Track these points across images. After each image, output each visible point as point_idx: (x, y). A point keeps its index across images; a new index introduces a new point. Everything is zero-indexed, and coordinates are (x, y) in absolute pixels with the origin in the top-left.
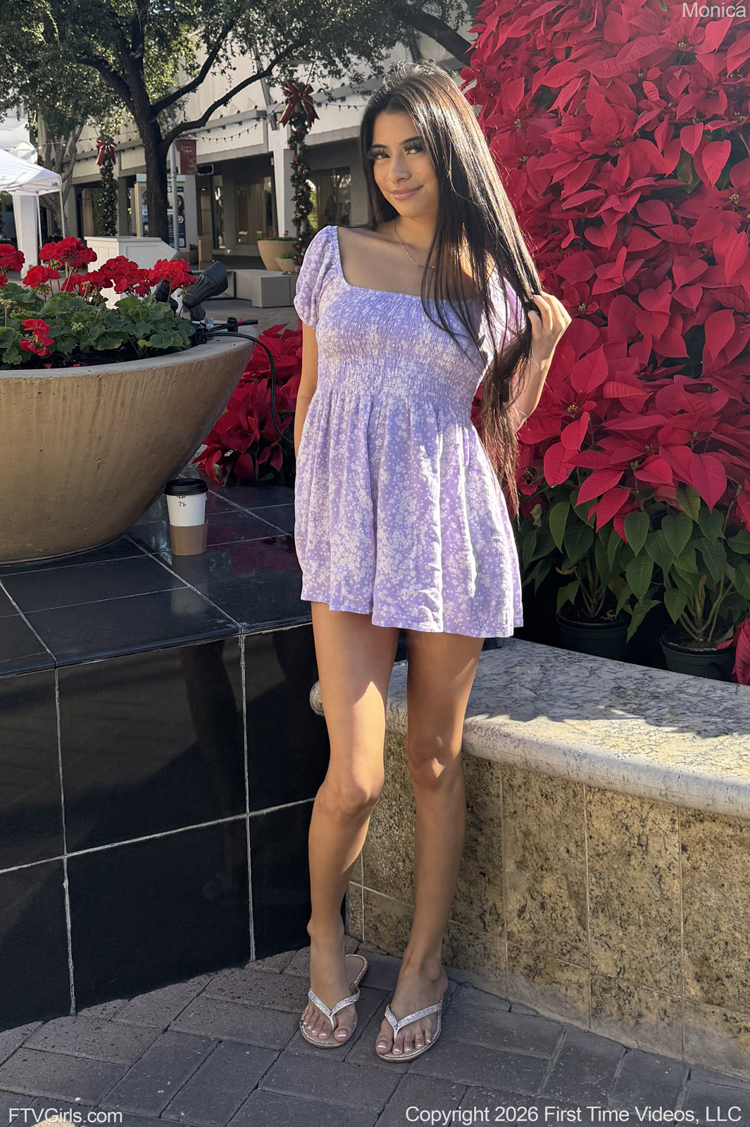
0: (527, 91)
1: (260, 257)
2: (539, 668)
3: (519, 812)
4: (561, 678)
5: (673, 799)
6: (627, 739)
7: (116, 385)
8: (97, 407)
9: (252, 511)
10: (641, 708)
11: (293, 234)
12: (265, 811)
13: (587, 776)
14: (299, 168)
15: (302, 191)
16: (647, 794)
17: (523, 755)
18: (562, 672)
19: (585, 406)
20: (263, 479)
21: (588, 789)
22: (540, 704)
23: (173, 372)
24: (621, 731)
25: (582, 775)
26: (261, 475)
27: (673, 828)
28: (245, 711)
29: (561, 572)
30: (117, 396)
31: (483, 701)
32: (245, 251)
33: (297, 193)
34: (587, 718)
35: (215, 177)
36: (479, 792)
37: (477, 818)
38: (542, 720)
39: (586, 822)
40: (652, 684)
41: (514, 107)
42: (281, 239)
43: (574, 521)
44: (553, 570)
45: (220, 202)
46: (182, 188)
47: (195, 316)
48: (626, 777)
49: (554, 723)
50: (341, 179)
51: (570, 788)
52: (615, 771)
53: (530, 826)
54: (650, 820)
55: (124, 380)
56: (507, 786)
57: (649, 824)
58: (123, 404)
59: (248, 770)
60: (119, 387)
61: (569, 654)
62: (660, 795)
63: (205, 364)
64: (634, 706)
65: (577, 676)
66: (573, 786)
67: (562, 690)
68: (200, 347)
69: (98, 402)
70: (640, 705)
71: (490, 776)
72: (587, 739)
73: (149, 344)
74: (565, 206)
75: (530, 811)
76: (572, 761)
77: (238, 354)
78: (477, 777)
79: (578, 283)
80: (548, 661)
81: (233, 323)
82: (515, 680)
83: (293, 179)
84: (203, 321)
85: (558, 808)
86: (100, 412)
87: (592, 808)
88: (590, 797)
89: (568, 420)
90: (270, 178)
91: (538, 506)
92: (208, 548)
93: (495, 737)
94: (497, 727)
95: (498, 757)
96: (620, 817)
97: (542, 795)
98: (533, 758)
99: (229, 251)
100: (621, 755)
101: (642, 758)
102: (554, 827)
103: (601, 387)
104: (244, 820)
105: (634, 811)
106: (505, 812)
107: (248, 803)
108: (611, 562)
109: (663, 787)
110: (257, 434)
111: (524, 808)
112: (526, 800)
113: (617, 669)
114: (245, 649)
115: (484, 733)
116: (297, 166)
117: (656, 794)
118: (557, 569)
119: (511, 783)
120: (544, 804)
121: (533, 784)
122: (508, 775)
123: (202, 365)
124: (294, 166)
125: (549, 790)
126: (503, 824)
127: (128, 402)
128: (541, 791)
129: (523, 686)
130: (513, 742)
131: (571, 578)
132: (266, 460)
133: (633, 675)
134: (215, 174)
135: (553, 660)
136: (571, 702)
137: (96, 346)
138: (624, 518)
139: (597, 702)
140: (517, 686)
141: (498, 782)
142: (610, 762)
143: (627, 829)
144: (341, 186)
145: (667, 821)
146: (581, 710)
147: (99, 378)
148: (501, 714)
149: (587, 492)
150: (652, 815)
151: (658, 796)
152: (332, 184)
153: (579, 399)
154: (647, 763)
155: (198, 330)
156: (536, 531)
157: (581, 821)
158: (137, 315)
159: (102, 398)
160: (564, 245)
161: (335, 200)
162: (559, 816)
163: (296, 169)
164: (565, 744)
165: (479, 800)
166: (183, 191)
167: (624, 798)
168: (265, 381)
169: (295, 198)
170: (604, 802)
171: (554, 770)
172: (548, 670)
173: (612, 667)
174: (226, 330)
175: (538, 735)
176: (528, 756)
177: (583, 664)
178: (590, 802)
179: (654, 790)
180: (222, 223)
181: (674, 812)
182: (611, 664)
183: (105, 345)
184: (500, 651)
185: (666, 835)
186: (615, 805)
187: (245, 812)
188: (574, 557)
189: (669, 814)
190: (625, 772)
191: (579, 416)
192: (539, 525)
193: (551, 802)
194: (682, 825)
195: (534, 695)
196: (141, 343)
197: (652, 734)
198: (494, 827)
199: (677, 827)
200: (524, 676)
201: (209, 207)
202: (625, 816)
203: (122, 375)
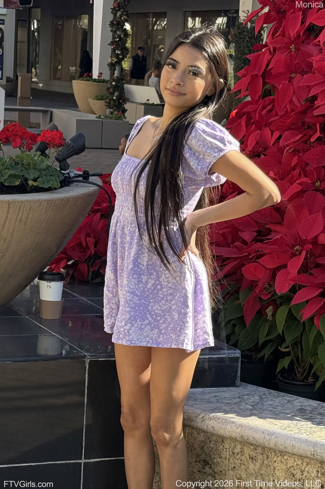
0: (302, 23)
1: (73, 95)
2: (259, 397)
3: (237, 467)
4: (270, 403)
5: (317, 456)
6: (298, 429)
7: (18, 208)
8: (6, 221)
9: (88, 300)
10: (311, 418)
11: (106, 76)
12: (92, 460)
13: (274, 445)
14: (119, 14)
15: (119, 36)
16: (304, 454)
17: (240, 432)
18: (271, 400)
19: (305, 247)
20: (93, 282)
21: (275, 454)
22: (254, 412)
23: (51, 203)
24: (297, 425)
25: (271, 443)
26: (92, 280)
27: (317, 475)
28: (86, 402)
29: (281, 350)
30: (18, 215)
31: (223, 408)
32: (57, 87)
33: (114, 38)
34: (279, 419)
35: (33, 10)
36: (215, 457)
37: (213, 471)
38: (253, 418)
39: (272, 472)
40: (322, 409)
41: (293, 33)
42: (95, 80)
43: (291, 317)
44: (277, 347)
45: (36, 34)
46: (3, 20)
47: (63, 168)
48: (294, 445)
49: (260, 419)
50: (156, 22)
51: (266, 453)
52: (288, 442)
53: (242, 475)
54: (306, 471)
55: (23, 205)
56: (231, 453)
57: (305, 473)
58: (20, 220)
59: (85, 436)
60: (19, 210)
61: (278, 393)
62: (311, 454)
63: (71, 200)
64: (308, 417)
65: (279, 403)
66: (267, 453)
67: (269, 407)
68: (66, 188)
69: (7, 217)
70: (312, 417)
71: (222, 447)
72: (277, 427)
73: (35, 184)
74: (316, 113)
75: (243, 466)
76: (267, 437)
77: (90, 195)
78: (215, 448)
79: (317, 167)
80: (264, 394)
81: (86, 174)
82: (243, 401)
83: (112, 24)
84: (67, 171)
85: (258, 465)
86: (7, 223)
87: (276, 464)
88: (275, 459)
89: (294, 255)
90: (87, 16)
91: (271, 308)
92: (62, 317)
93: (226, 423)
94: (228, 419)
95: (227, 434)
96: (290, 470)
97: (250, 458)
98: (246, 434)
99: (41, 85)
100: (293, 434)
101: (304, 436)
102: (255, 475)
103: (316, 237)
104: (81, 463)
105: (298, 466)
106: (229, 467)
107: (83, 454)
108: (311, 344)
109: (312, 450)
110: (92, 250)
111: (240, 465)
112: (241, 460)
113: (304, 401)
114: (89, 367)
115: (220, 421)
116: (117, 11)
117: (309, 454)
118: (279, 347)
119: (234, 451)
120: (250, 463)
121: (245, 452)
122: (232, 447)
123: (68, 201)
124: (114, 11)
125: (254, 455)
126: (227, 474)
127: (24, 219)
128: (250, 455)
129: (247, 404)
130: (236, 426)
131: (288, 354)
132: (97, 269)
133: (312, 405)
134: (33, 7)
135: (267, 395)
136: (273, 412)
137: (5, 182)
138: (320, 317)
139: (288, 414)
140: (244, 404)
141: (226, 451)
142: (287, 437)
143: (293, 476)
144: (155, 28)
145: (315, 472)
146: (276, 415)
147: (9, 203)
148: (232, 413)
149: (299, 298)
150: (307, 469)
151: (310, 455)
152: (148, 26)
153: (302, 243)
154: (306, 439)
155: (65, 177)
156: (268, 323)
157: (270, 472)
158: (29, 164)
159: (9, 216)
160: (312, 140)
161: (149, 43)
162: (258, 469)
163: (115, 15)
164: (264, 428)
165: (215, 461)
166: (3, 24)
167: (293, 460)
168: (99, 214)
169: (112, 43)
170: (283, 461)
171: (256, 441)
172: (263, 399)
173: (302, 400)
174: (81, 179)
175: (250, 423)
176: (243, 434)
177: (285, 398)
178: (275, 462)
179: (308, 452)
180: (37, 55)
181: (318, 467)
182: (301, 399)
183: (10, 183)
184: (237, 388)
185: (313, 479)
186: (288, 463)
187: (81, 459)
188: (289, 339)
189: (316, 468)
190: (293, 442)
191: (300, 253)
192: (270, 319)
193: (254, 462)
194: (322, 474)
195: (253, 408)
196: (31, 183)
197: (313, 428)
198: (222, 476)
199: (319, 475)
200: (249, 400)
201: (25, 38)
202: (293, 469)
203: (22, 202)
